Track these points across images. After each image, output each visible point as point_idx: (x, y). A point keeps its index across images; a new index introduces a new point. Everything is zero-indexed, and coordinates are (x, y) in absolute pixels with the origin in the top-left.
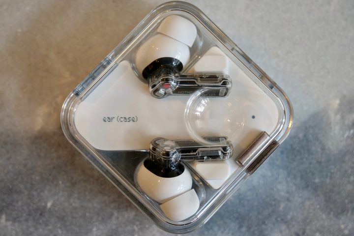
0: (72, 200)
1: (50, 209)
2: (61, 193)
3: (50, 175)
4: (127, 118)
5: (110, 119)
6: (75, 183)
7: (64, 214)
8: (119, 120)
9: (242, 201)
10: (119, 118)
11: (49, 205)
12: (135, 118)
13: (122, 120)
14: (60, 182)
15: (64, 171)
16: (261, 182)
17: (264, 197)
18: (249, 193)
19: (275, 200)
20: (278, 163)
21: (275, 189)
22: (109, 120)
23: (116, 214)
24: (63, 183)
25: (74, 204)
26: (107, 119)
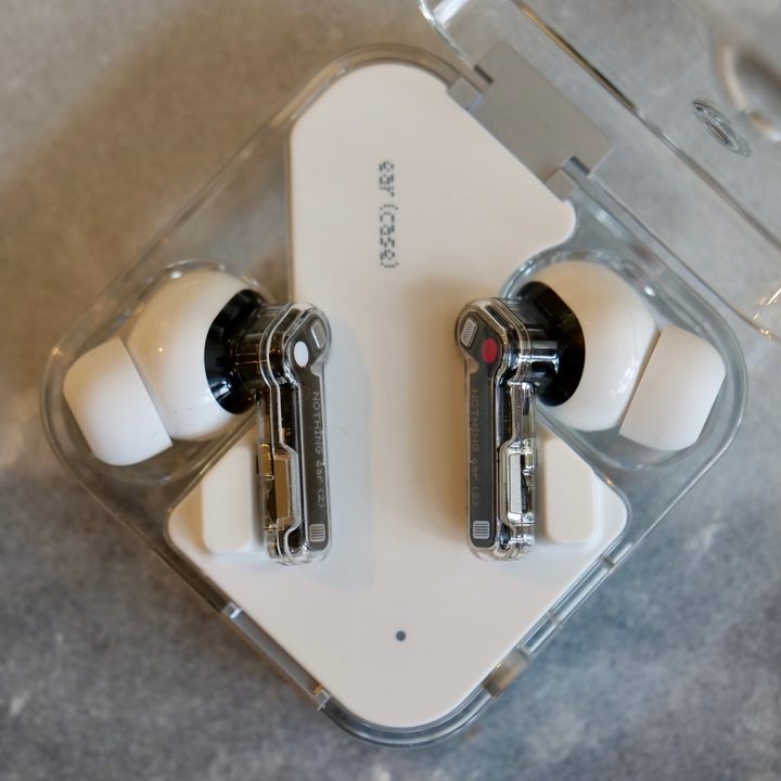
0: (88, 699)
1: (18, 719)
2: (56, 674)
3: (29, 610)
4: (393, 236)
5: (387, 182)
6: (105, 646)
7: (59, 739)
8: (386, 210)
9: (629, 757)
10: (392, 210)
11: (17, 705)
12: (392, 262)
13: (387, 220)
14: (59, 638)
15: (75, 604)
16: (695, 701)
17: (700, 748)
18: (654, 733)
19: (733, 764)
20: (754, 646)
21: (738, 731)
22: (385, 179)
23: (222, 757)
24: (67, 640)
25: (94, 713)
26: (389, 175)
